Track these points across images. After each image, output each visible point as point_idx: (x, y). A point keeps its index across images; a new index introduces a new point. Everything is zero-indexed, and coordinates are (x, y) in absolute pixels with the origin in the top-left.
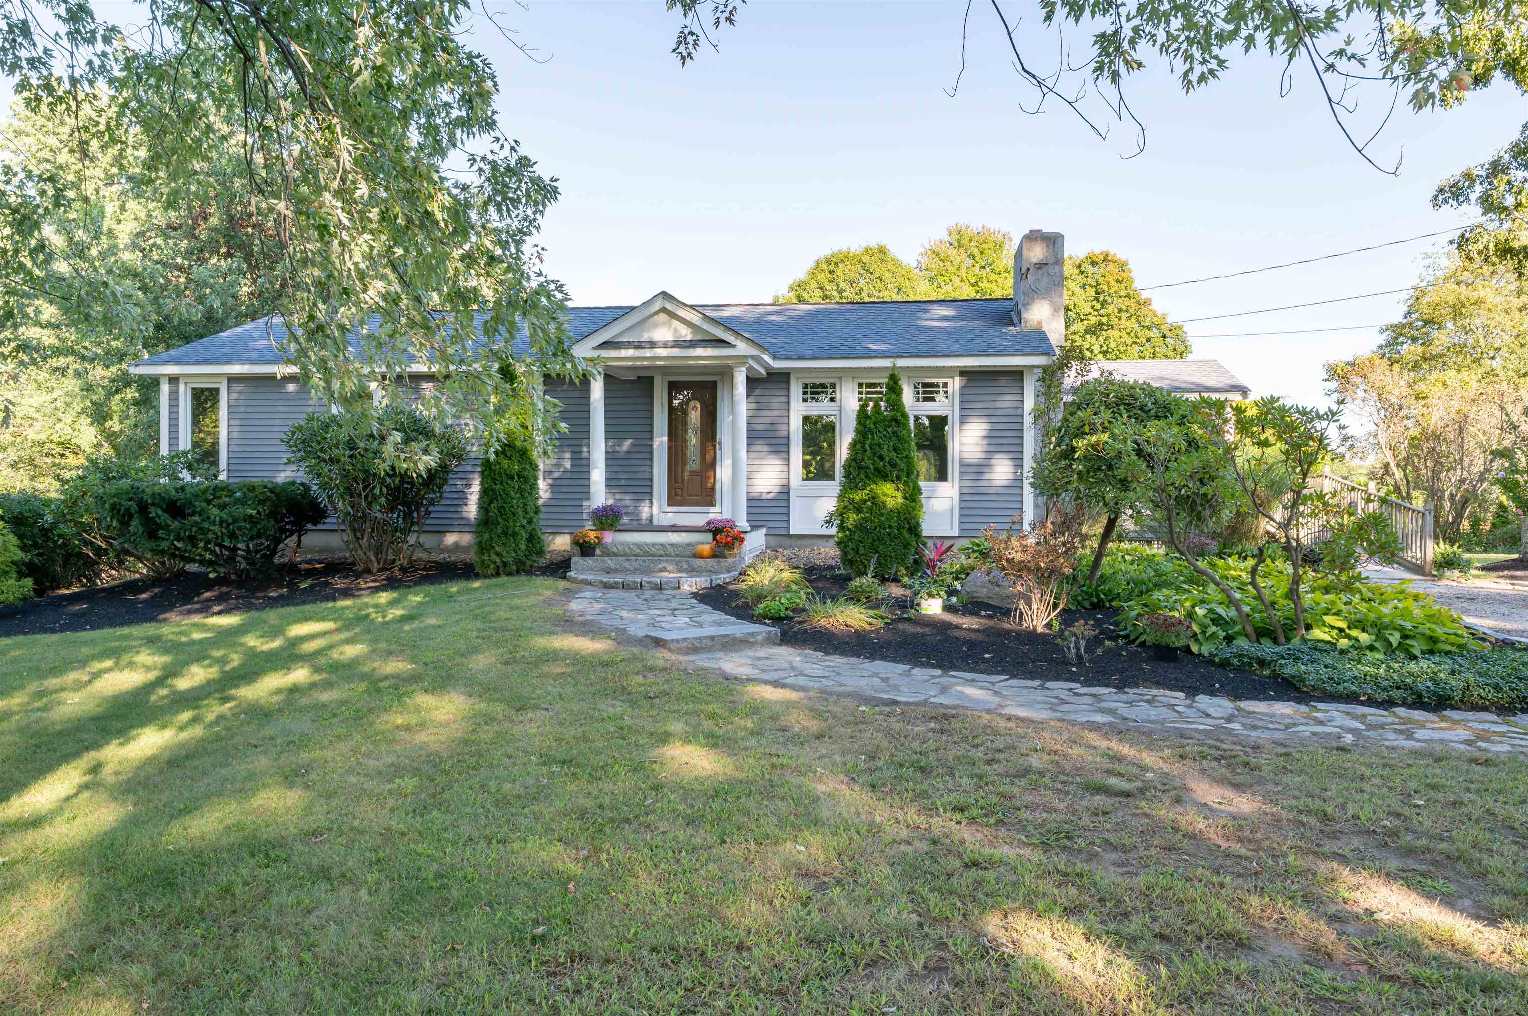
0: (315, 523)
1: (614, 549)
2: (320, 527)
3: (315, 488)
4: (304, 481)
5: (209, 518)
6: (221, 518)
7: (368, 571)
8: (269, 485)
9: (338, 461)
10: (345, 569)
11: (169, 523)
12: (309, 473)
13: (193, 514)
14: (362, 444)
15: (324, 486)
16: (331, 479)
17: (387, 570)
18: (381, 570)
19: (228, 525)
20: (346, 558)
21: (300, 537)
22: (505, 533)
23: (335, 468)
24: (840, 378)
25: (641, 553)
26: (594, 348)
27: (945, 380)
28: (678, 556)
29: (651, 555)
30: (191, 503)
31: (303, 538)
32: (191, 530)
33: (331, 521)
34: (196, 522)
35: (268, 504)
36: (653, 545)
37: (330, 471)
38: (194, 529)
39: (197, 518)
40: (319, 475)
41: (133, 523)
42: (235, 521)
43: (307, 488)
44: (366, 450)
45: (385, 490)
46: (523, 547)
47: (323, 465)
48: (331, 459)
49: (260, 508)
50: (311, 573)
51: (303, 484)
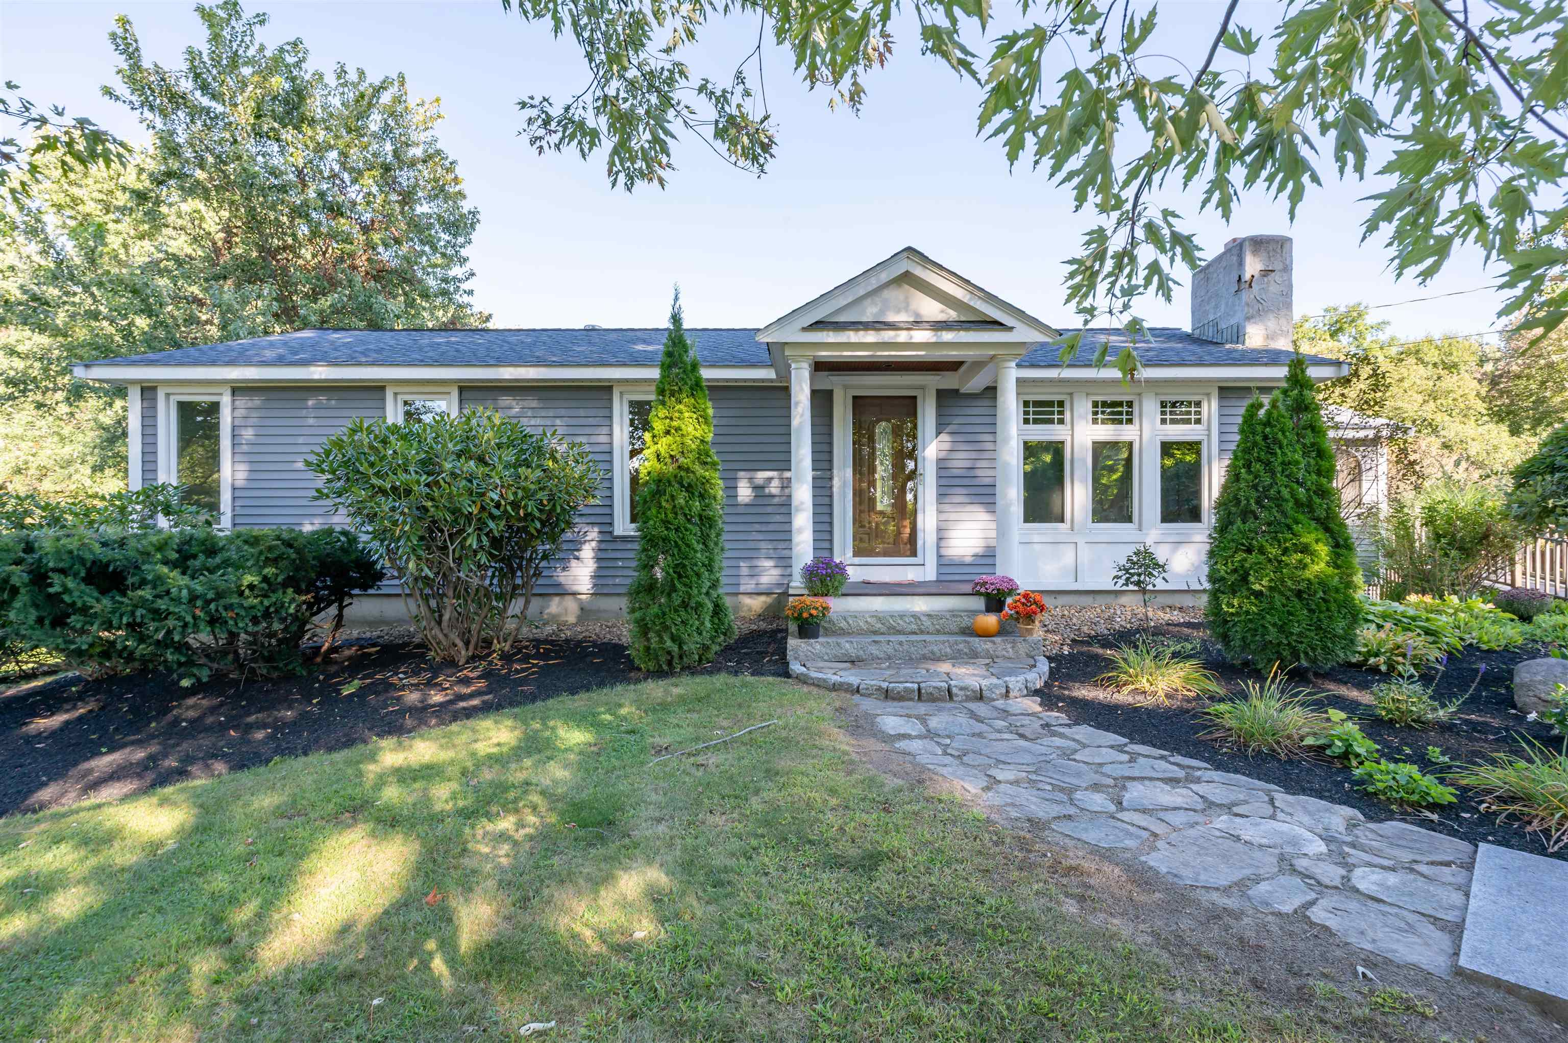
0: (365, 587)
1: (843, 624)
2: (370, 591)
3: (364, 538)
4: (347, 528)
5: (168, 592)
6: (191, 591)
7: (451, 663)
8: (285, 536)
9: (408, 492)
10: (410, 656)
11: (90, 601)
12: (353, 515)
13: (143, 583)
14: (448, 466)
15: (380, 535)
16: (395, 523)
17: (482, 658)
18: (472, 659)
19: (208, 602)
20: (411, 635)
21: (341, 608)
22: (685, 605)
23: (403, 505)
24: (1071, 394)
25: (884, 629)
26: (804, 329)
27: (1196, 398)
28: (938, 632)
29: (900, 632)
30: (137, 567)
31: (346, 611)
32: (133, 613)
33: (387, 585)
34: (143, 602)
35: (283, 564)
36: (902, 616)
37: (393, 509)
38: (139, 613)
39: (146, 593)
40: (372, 517)
41: (17, 604)
42: (219, 595)
43: (352, 540)
44: (453, 475)
45: (485, 541)
46: (708, 625)
47: (380, 498)
48: (394, 489)
49: (269, 571)
50: (358, 665)
51: (344, 533)
